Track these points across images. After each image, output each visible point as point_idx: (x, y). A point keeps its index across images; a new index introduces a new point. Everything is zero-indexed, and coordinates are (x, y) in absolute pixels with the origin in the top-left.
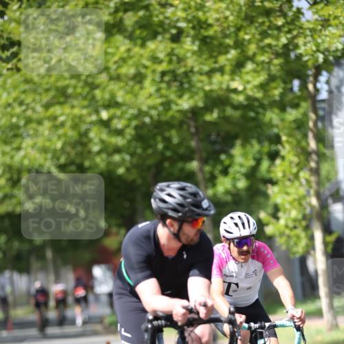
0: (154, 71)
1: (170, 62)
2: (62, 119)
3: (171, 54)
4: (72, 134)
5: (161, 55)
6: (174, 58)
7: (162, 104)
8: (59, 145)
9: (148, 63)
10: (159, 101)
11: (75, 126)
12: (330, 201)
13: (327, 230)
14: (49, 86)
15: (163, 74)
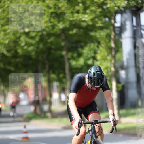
0: (48, 12)
1: (55, 8)
2: (8, 31)
3: (55, 5)
4: (13, 37)
5: (51, 6)
6: (57, 7)
7: (51, 26)
8: (7, 42)
9: (46, 9)
10: (50, 24)
11: (14, 34)
12: (119, 69)
13: (118, 82)
14: (3, 17)
15: (52, 13)
